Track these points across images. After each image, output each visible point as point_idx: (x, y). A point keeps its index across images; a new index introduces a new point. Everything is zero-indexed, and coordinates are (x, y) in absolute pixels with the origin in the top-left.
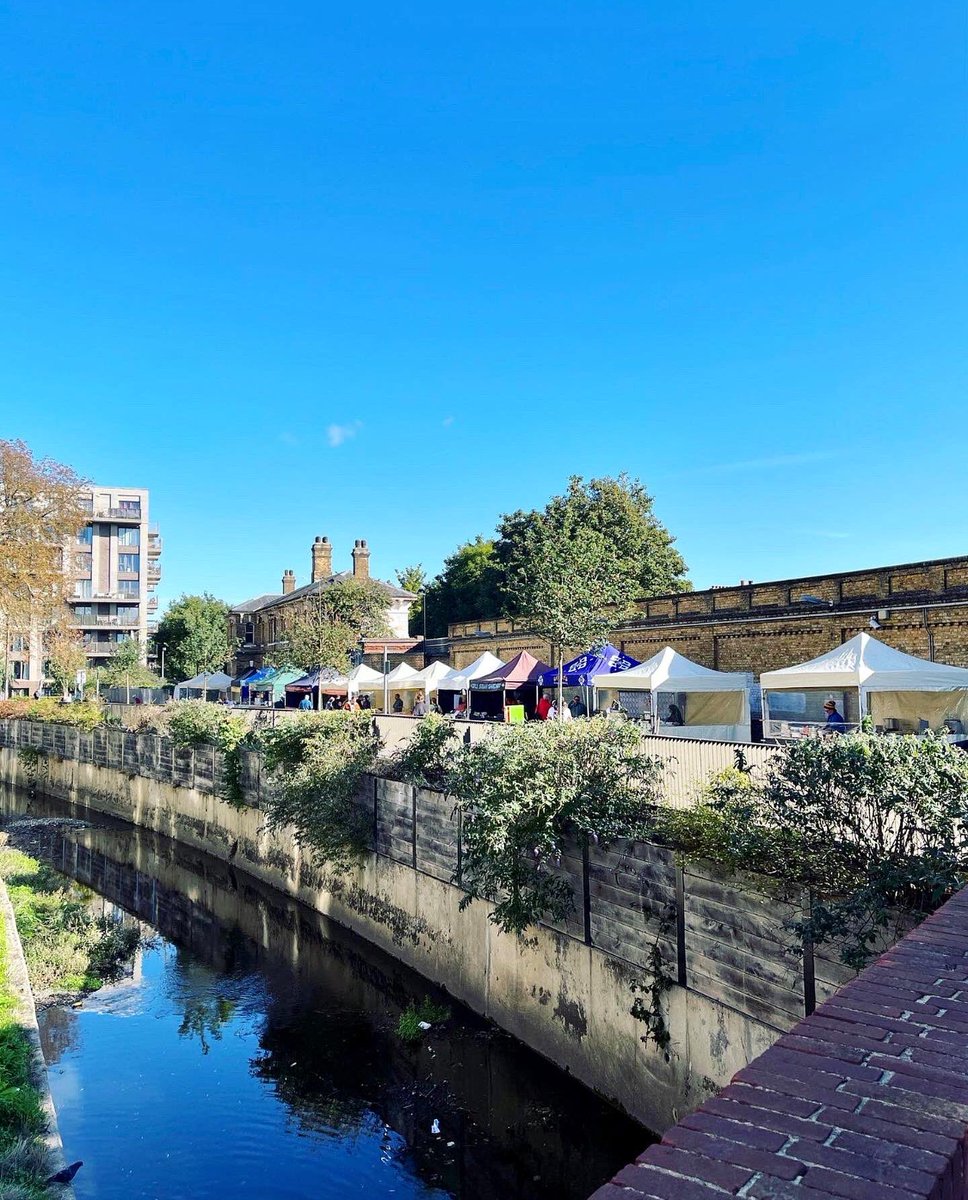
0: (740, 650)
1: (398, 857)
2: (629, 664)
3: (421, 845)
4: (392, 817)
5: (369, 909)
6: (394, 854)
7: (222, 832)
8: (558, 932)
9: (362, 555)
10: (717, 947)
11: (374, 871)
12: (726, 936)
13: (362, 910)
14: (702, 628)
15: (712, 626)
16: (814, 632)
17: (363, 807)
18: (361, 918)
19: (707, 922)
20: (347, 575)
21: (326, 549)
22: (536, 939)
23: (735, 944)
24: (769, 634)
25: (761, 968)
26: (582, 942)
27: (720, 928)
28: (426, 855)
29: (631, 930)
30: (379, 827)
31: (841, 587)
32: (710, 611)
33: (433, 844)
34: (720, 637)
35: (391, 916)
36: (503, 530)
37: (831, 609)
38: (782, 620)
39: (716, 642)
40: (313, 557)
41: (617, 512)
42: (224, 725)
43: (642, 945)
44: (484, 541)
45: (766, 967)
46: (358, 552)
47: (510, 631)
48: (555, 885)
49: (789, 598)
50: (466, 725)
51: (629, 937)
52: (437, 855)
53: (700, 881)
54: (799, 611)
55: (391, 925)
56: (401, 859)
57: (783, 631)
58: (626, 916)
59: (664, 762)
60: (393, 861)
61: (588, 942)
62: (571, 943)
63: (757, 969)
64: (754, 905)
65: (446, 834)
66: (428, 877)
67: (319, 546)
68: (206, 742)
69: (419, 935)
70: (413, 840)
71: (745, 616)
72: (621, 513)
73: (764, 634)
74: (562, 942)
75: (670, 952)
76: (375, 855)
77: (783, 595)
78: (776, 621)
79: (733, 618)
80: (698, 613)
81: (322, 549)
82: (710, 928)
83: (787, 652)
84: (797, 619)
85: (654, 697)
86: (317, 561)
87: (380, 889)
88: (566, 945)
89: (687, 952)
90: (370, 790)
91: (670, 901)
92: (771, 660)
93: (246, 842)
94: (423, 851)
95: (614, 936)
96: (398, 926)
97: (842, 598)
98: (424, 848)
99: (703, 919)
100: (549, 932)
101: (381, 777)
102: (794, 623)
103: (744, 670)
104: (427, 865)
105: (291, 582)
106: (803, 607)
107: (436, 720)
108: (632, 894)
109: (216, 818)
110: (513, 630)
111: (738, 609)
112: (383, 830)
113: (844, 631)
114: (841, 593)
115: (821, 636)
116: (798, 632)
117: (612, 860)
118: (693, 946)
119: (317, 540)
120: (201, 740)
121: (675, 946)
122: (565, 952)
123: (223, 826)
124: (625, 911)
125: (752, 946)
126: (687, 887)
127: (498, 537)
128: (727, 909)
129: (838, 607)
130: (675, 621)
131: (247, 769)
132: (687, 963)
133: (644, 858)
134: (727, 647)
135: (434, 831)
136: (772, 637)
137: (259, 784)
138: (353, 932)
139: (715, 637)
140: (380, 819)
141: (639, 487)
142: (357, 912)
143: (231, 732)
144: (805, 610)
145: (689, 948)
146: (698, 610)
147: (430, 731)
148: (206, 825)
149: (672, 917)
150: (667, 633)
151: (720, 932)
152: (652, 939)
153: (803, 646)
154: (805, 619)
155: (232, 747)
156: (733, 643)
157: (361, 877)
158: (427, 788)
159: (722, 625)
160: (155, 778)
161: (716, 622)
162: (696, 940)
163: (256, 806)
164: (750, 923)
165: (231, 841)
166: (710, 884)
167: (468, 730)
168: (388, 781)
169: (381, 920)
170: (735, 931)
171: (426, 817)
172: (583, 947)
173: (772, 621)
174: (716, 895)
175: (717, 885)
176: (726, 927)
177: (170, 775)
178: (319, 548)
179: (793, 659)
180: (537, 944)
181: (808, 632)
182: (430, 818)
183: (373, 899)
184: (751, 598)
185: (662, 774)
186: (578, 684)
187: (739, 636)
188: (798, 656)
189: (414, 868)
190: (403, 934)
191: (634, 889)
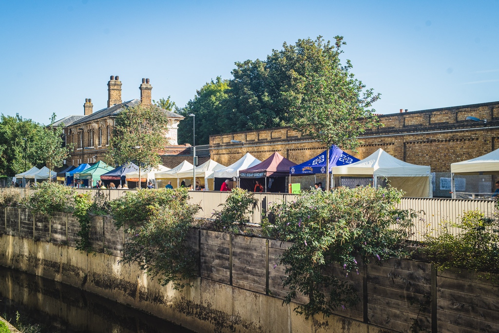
0: (422, 151)
1: (218, 279)
2: (352, 160)
3: (236, 270)
4: (213, 254)
5: (195, 312)
6: (214, 277)
7: (75, 270)
8: (344, 317)
9: (147, 89)
10: (459, 318)
11: (199, 288)
12: (467, 311)
13: (188, 313)
14: (396, 137)
15: (403, 136)
16: (473, 139)
17: (189, 248)
18: (189, 318)
19: (453, 304)
20: (136, 102)
21: (118, 85)
22: (327, 322)
23: (472, 315)
24: (442, 141)
25: (491, 328)
26: (362, 322)
27: (463, 306)
28: (239, 276)
29: (398, 312)
30: (202, 261)
31: (492, 111)
32: (401, 127)
33: (246, 269)
34: (408, 143)
35: (213, 316)
36: (235, 73)
37: (485, 125)
38: (451, 132)
39: (405, 146)
40: (109, 90)
41: (315, 63)
42: (78, 199)
43: (406, 320)
44: (222, 81)
45: (494, 327)
46: (144, 86)
47: (256, 140)
48: (345, 287)
49: (457, 118)
50: (263, 196)
51: (396, 316)
52: (249, 276)
53: (449, 280)
54: (463, 126)
55: (213, 321)
56: (220, 280)
57: (452, 139)
58: (394, 304)
59: (417, 213)
60: (214, 281)
61: (366, 321)
62: (354, 322)
63: (488, 328)
64: (487, 291)
65: (256, 262)
66: (242, 290)
67: (113, 82)
68: (60, 211)
69: (236, 326)
70: (230, 268)
71: (425, 129)
72: (317, 63)
73: (439, 141)
74: (347, 323)
75: (426, 323)
76: (199, 279)
77: (453, 116)
78: (447, 133)
79: (417, 131)
80: (394, 127)
81: (115, 85)
82: (455, 307)
83: (454, 153)
84: (461, 131)
85: (375, 179)
86: (112, 92)
87: (204, 299)
88: (349, 324)
89: (438, 322)
90: (195, 238)
91: (427, 293)
92: (442, 158)
93: (93, 275)
94: (238, 274)
95: (385, 316)
96: (218, 322)
97: (492, 118)
98: (239, 272)
99: (450, 302)
100: (336, 318)
101: (203, 229)
102: (459, 134)
103: (424, 164)
104: (241, 282)
105: (90, 107)
106: (466, 123)
107: (240, 193)
108: (399, 291)
109: (69, 260)
110: (259, 140)
111: (421, 125)
112: (205, 262)
113: (493, 138)
114: (492, 115)
115: (477, 142)
116: (462, 139)
117: (385, 272)
118: (443, 318)
119: (112, 78)
120: (56, 209)
121: (430, 320)
122: (349, 329)
123: (76, 265)
124: (394, 301)
125: (484, 315)
126: (439, 284)
127: (232, 78)
128: (467, 295)
129: (490, 123)
130: (377, 133)
131: (95, 228)
132: (438, 329)
133: (408, 269)
134: (412, 149)
135: (247, 261)
136: (444, 143)
137: (105, 237)
138: (183, 327)
139: (404, 143)
140: (203, 256)
141: (330, 46)
142: (185, 315)
143: (82, 204)
144: (467, 126)
145: (440, 320)
146: (393, 126)
147: (238, 200)
148: (61, 265)
149: (428, 302)
150: (371, 141)
151: (462, 309)
152: (415, 316)
153: (465, 149)
154: (467, 131)
155: (84, 213)
156: (417, 147)
157: (188, 292)
158: (241, 235)
159: (409, 135)
160: (19, 236)
161: (405, 133)
162: (445, 315)
163: (102, 251)
164: (484, 302)
165: (82, 274)
166: (455, 281)
167: (265, 199)
168: (209, 231)
169: (204, 319)
170: (473, 308)
171: (241, 253)
172: (362, 324)
173: (444, 133)
174: (460, 287)
175: (461, 281)
176: (466, 305)
177: (32, 233)
178: (113, 84)
179: (458, 157)
180: (327, 325)
181: (469, 139)
182: (244, 253)
183: (197, 306)
184: (430, 118)
185: (414, 220)
186: (320, 172)
187: (421, 142)
188: (461, 155)
189: (231, 284)
190: (222, 326)
191: (401, 287)
